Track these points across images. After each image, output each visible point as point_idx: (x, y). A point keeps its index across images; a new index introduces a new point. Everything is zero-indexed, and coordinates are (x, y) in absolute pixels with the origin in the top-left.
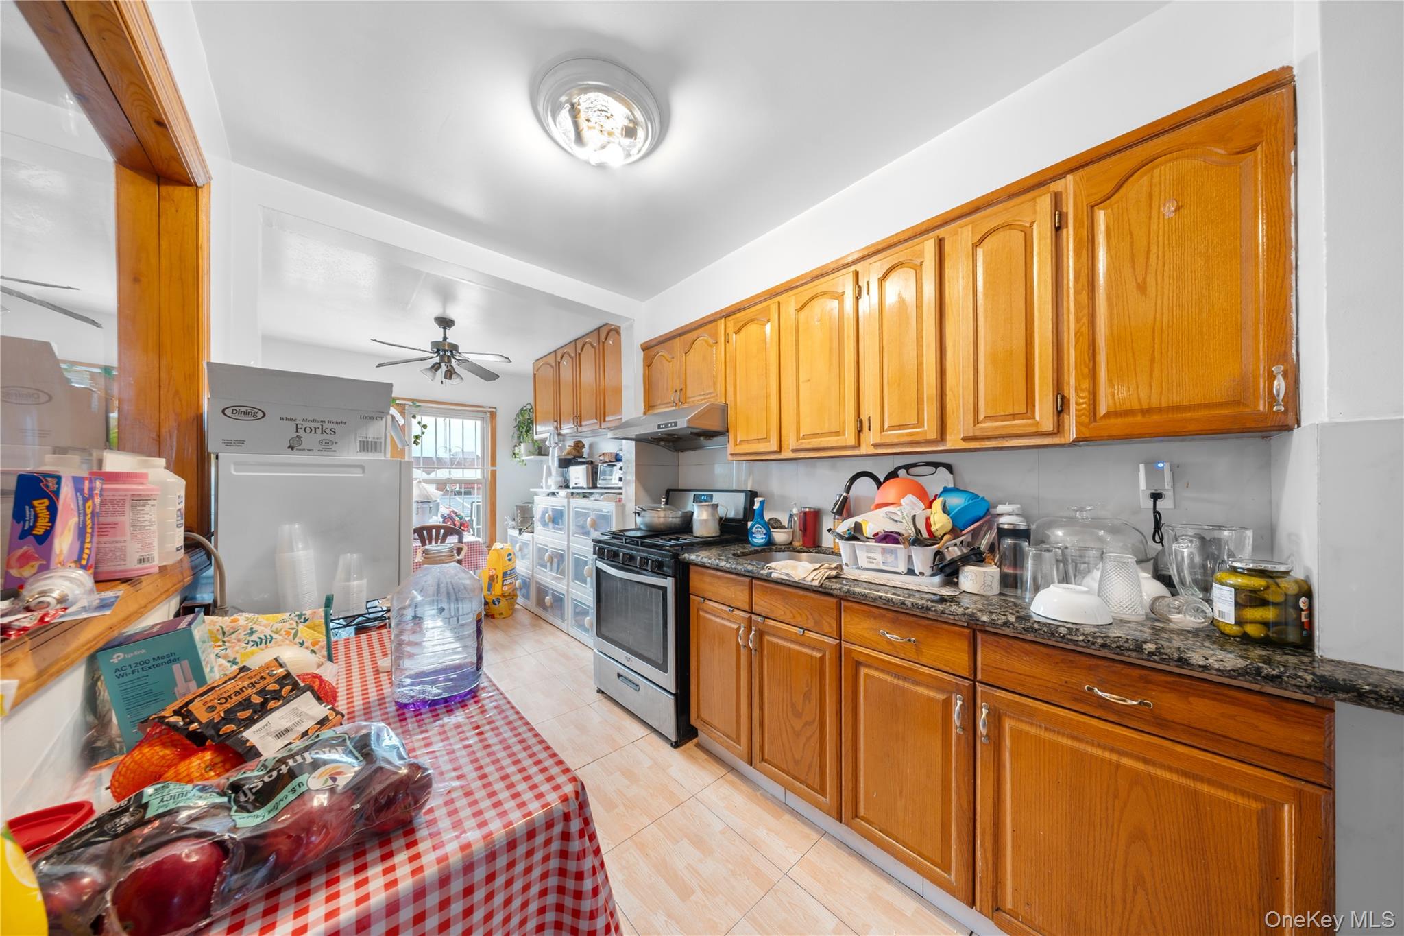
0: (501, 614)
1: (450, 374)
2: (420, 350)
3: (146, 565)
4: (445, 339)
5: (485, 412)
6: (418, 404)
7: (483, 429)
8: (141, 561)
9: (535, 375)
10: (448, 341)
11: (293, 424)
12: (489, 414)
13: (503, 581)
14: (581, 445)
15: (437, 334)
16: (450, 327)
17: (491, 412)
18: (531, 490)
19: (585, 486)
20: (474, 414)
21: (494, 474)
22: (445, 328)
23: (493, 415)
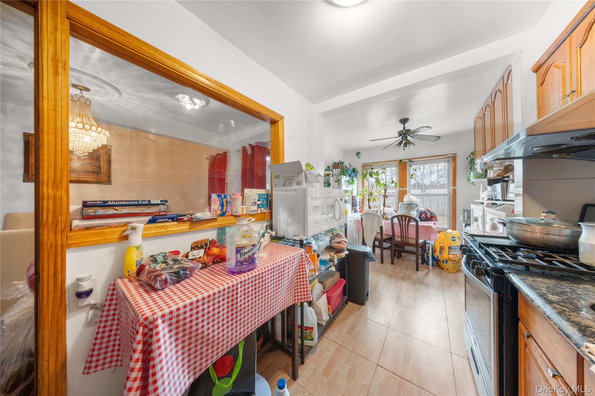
0: (447, 269)
1: (408, 143)
2: (392, 138)
3: (236, 213)
4: (404, 128)
5: (449, 157)
6: (411, 160)
7: (449, 166)
8: (235, 212)
9: (475, 127)
10: (406, 129)
11: (284, 178)
12: (451, 158)
13: (449, 252)
14: (511, 167)
15: (401, 127)
16: (406, 122)
17: (452, 157)
18: (475, 200)
19: (501, 199)
20: (441, 160)
21: (454, 191)
22: (404, 124)
23: (454, 158)
